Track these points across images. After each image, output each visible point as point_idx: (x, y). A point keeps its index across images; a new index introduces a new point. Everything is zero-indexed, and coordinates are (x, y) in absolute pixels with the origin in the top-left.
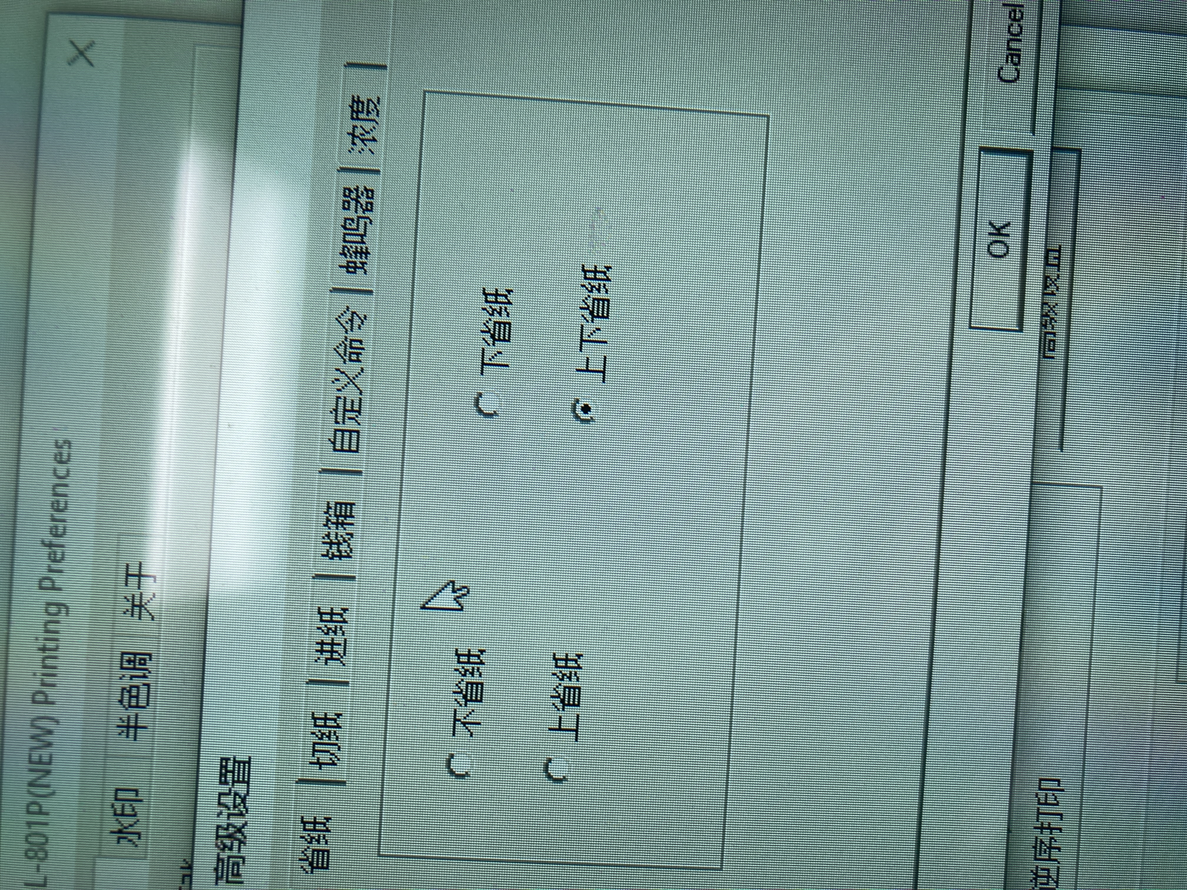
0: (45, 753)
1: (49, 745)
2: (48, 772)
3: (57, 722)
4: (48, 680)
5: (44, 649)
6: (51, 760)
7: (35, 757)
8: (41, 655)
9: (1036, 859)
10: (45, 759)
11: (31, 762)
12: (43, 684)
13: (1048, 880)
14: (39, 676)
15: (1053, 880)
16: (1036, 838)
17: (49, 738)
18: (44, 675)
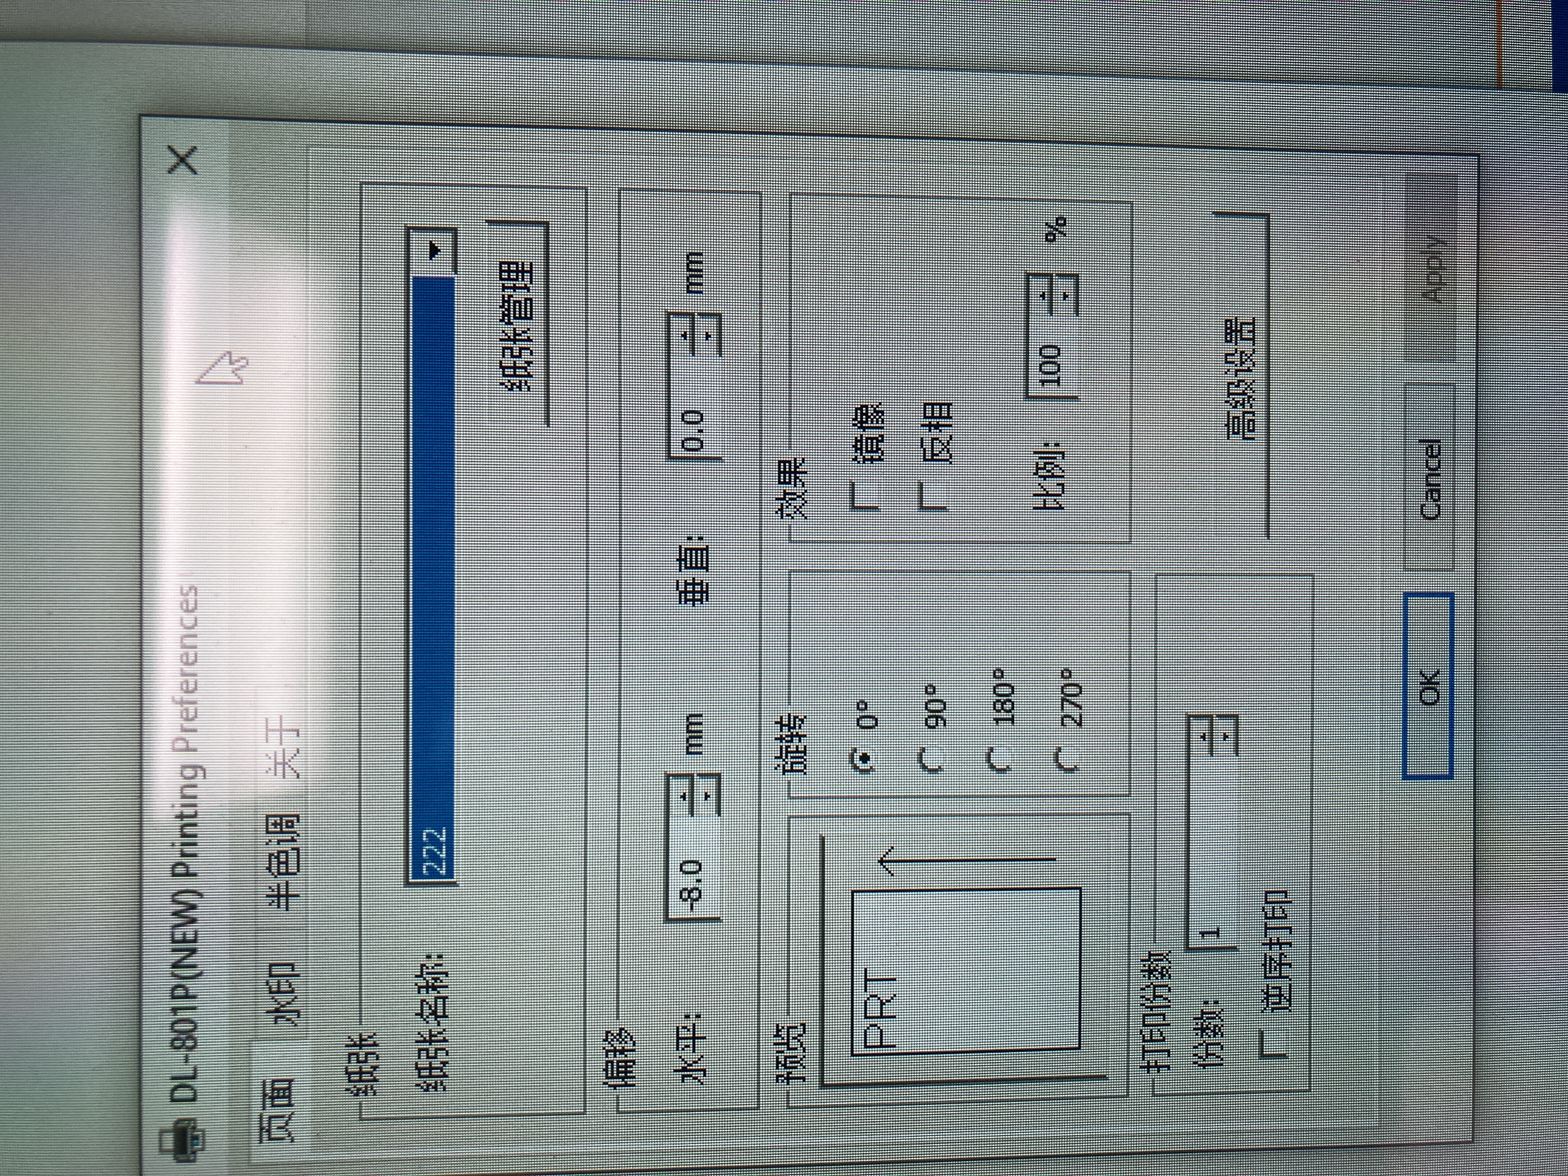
0: (189, 930)
1: (193, 921)
2: (193, 951)
3: (201, 895)
4: (188, 850)
5: (181, 816)
6: (196, 937)
7: (178, 936)
8: (179, 823)
9: (1266, 977)
10: (190, 936)
11: (174, 941)
12: (183, 855)
13: (1280, 999)
14: (178, 847)
15: (1285, 998)
16: (1265, 955)
17: (192, 914)
18: (183, 844)
